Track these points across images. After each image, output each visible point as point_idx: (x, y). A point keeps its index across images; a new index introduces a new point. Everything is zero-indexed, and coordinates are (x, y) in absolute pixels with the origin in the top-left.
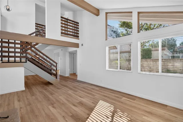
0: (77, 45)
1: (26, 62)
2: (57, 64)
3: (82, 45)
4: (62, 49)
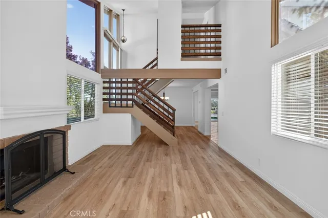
0: (217, 73)
1: (133, 107)
2: (174, 110)
3: (226, 71)
4: (200, 83)
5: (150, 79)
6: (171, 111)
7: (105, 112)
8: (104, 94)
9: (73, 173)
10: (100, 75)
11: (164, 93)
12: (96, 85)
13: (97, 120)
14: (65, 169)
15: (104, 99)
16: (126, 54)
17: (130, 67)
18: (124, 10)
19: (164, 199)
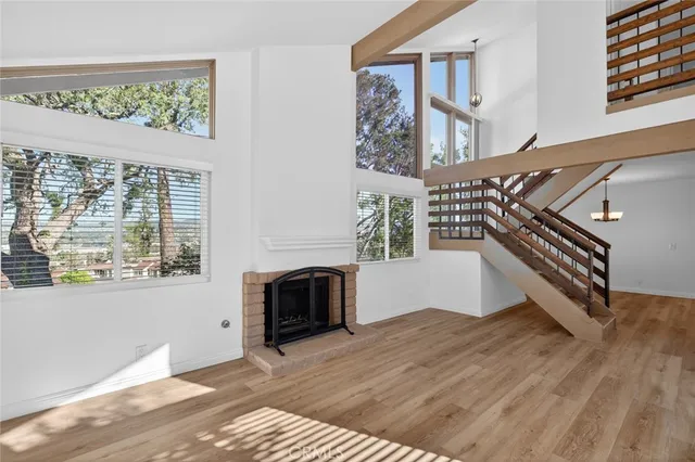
1: (483, 238)
5: (536, 174)
6: (600, 249)
7: (433, 246)
8: (431, 214)
9: (352, 334)
10: (422, 181)
11: (606, 203)
12: (415, 201)
13: (418, 260)
14: (343, 325)
15: (431, 225)
16: (489, 125)
17: (496, 152)
18: (475, 41)
19: (449, 416)
